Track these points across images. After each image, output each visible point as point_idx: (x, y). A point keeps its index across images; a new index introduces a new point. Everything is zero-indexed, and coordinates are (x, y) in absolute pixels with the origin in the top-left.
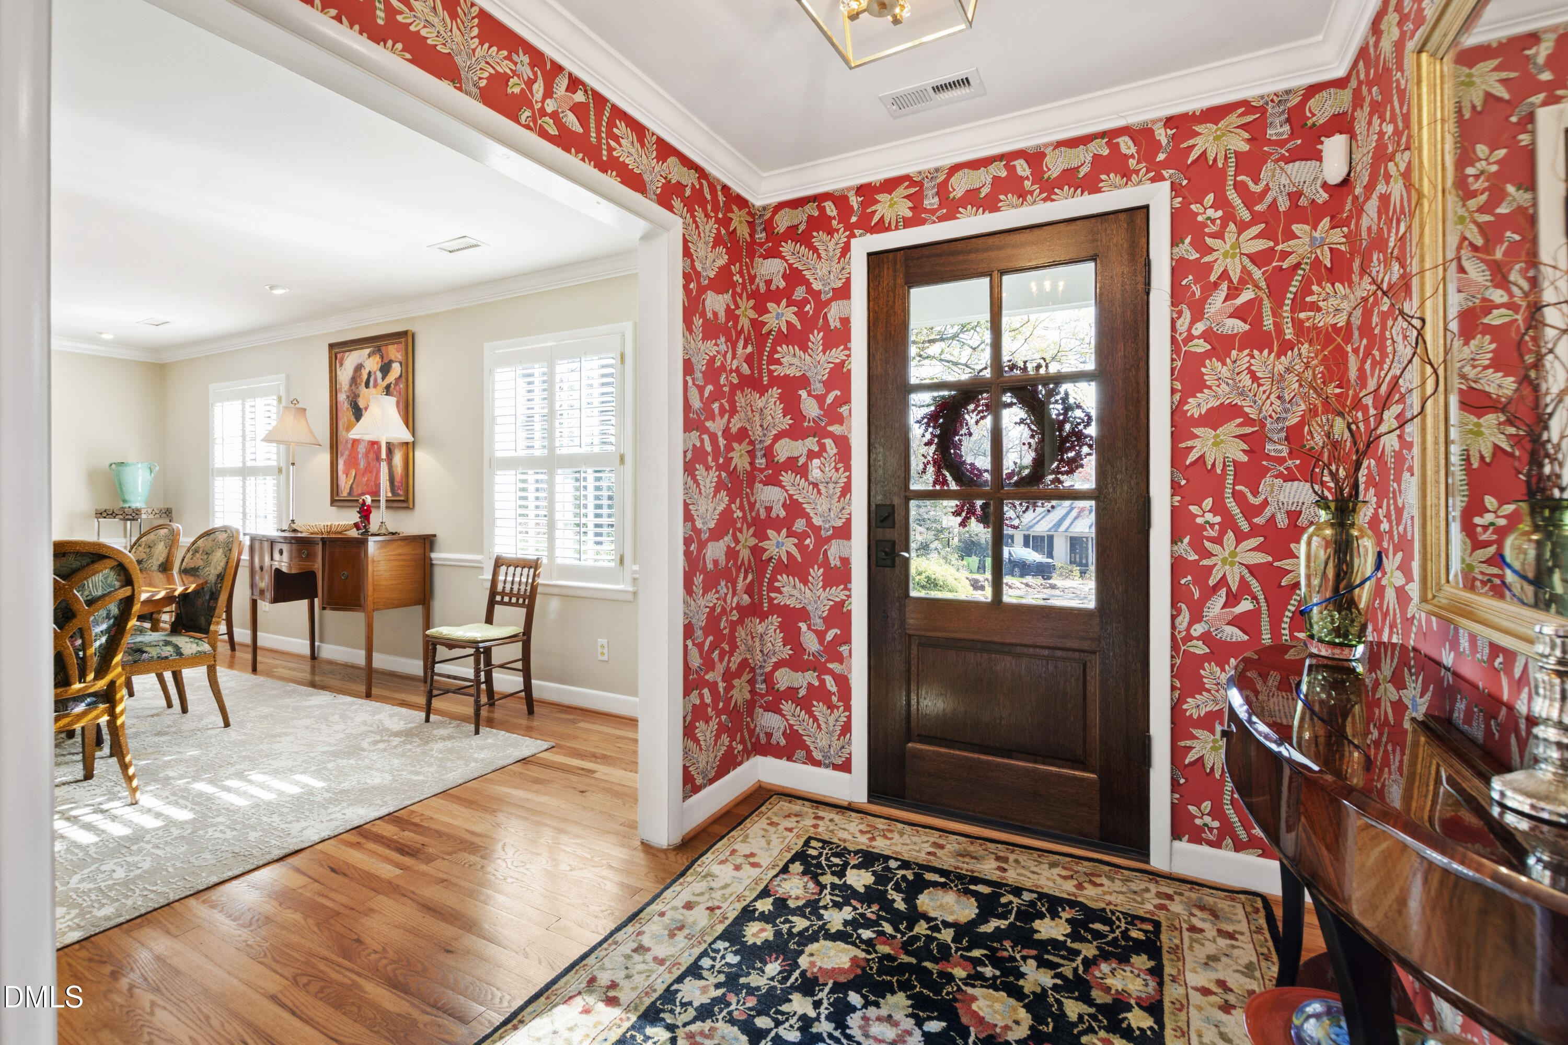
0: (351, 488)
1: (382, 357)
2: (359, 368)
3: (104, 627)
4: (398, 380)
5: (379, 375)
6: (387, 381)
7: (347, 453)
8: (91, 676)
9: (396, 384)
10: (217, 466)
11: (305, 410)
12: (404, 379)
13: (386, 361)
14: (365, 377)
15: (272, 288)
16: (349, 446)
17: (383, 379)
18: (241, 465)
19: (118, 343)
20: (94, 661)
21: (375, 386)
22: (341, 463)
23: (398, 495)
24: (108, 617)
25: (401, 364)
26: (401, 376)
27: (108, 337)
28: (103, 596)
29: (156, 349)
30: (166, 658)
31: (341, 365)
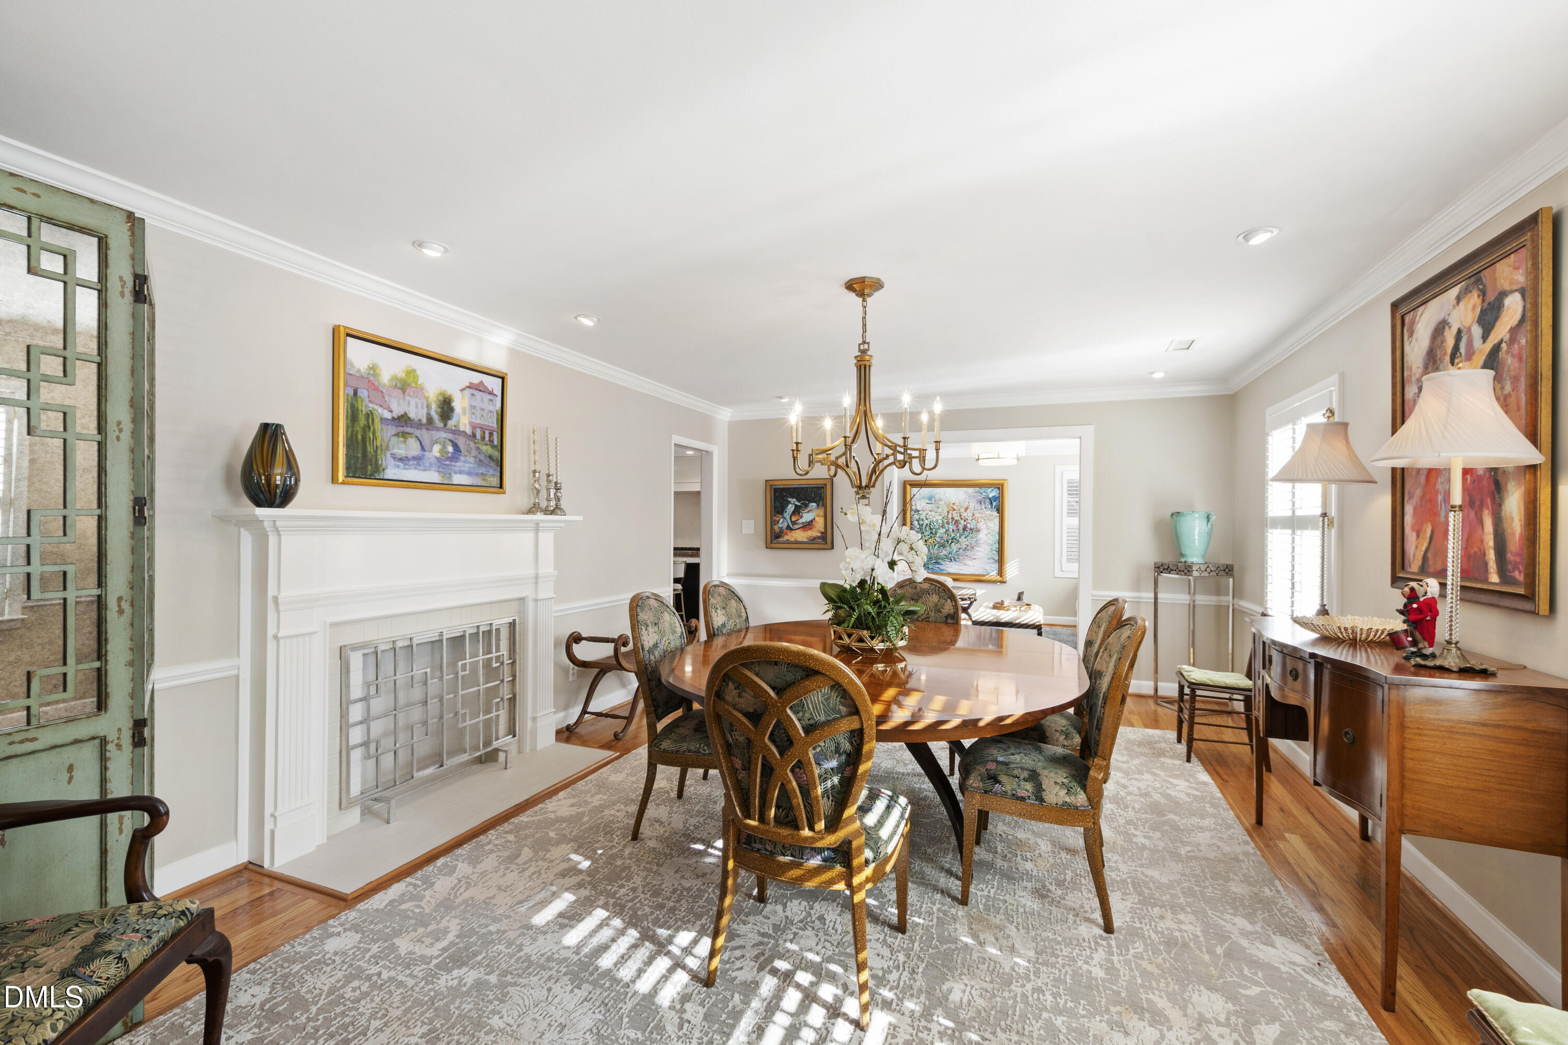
0: (1425, 558)
1: (1483, 293)
2: (1440, 328)
3: (834, 763)
4: (1514, 331)
5: (1477, 331)
6: (1493, 340)
7: (1418, 492)
8: (821, 825)
9: (1513, 340)
10: (1270, 514)
11: (1345, 425)
12: (1528, 326)
13: (1491, 297)
14: (1450, 342)
15: (1247, 237)
16: (1423, 478)
17: (1485, 338)
18: (1290, 513)
19: (1172, 380)
20: (825, 806)
21: (1469, 357)
22: (1409, 510)
23: (1514, 582)
24: (837, 750)
25: (1523, 292)
26: (1523, 316)
27: (1159, 375)
28: (828, 723)
29: (1222, 377)
30: (1023, 799)
31: (1411, 334)
